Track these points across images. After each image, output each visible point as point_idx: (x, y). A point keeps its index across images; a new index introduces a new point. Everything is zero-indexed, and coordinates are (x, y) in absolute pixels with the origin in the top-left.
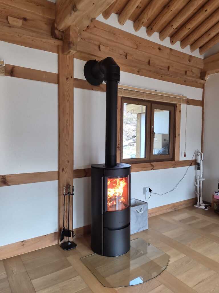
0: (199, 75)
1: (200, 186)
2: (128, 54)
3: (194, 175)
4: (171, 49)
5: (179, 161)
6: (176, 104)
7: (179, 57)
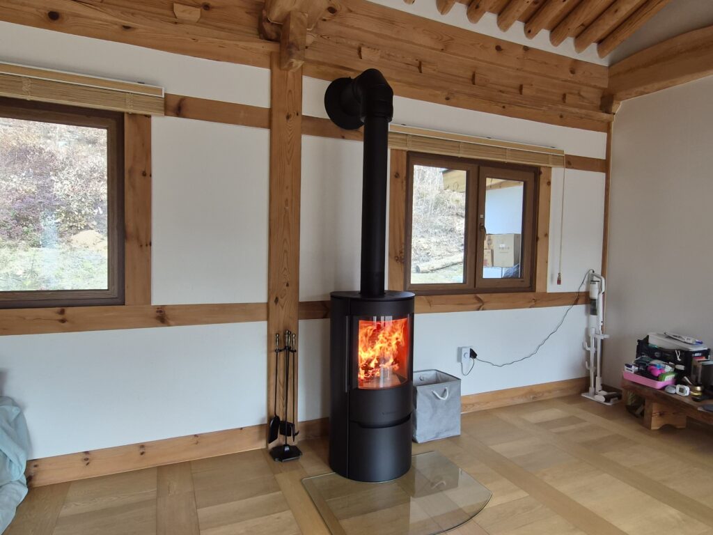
0: (598, 103)
1: (596, 352)
2: (423, 63)
3: (584, 326)
4: (526, 49)
5: (546, 293)
6: (540, 167)
7: (546, 63)
